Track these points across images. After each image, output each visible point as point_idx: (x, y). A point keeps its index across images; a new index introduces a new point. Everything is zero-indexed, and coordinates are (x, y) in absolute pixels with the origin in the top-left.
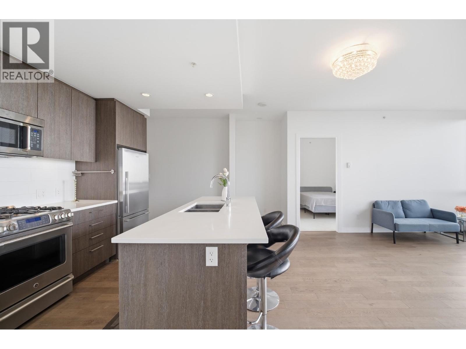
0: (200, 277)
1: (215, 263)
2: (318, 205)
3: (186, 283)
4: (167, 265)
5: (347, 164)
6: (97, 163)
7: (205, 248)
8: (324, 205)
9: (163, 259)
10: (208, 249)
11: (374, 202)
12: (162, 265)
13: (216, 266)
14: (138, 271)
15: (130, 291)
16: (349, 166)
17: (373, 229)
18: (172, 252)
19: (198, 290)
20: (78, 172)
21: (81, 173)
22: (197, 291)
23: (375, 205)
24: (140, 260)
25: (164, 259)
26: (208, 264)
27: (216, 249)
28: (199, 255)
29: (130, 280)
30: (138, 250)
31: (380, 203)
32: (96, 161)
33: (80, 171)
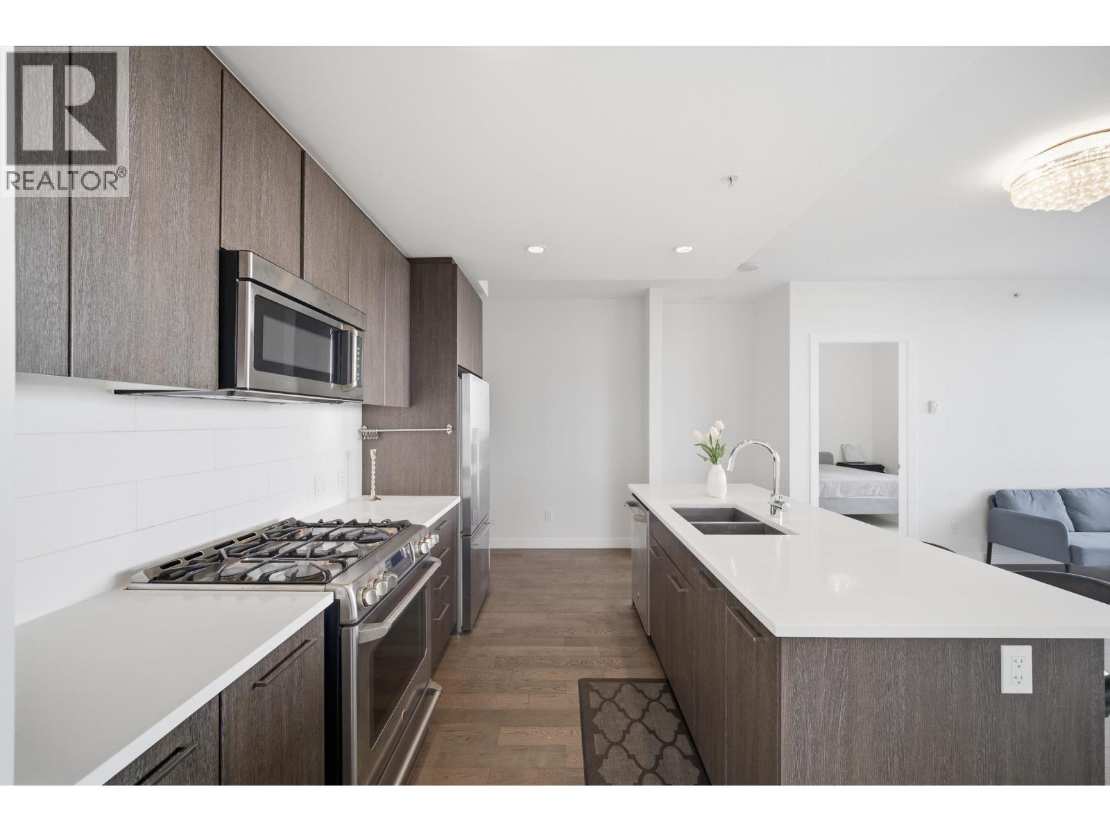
0: (986, 719)
1: (1027, 688)
2: (827, 497)
3: (950, 734)
4: (902, 689)
5: (930, 403)
6: (414, 408)
7: (1000, 647)
8: (841, 496)
9: (893, 676)
10: (1006, 651)
11: (994, 493)
12: (890, 691)
13: (1029, 694)
14: (830, 705)
15: (810, 756)
16: (935, 409)
17: (993, 555)
18: (915, 659)
19: (981, 752)
20: (370, 431)
21: (378, 432)
22: (979, 756)
23: (996, 501)
24: (836, 677)
25: (896, 677)
26: (1008, 687)
27: (1028, 650)
28: (983, 665)
29: (810, 727)
30: (831, 653)
31: (1012, 494)
32: (411, 404)
33: (375, 428)
